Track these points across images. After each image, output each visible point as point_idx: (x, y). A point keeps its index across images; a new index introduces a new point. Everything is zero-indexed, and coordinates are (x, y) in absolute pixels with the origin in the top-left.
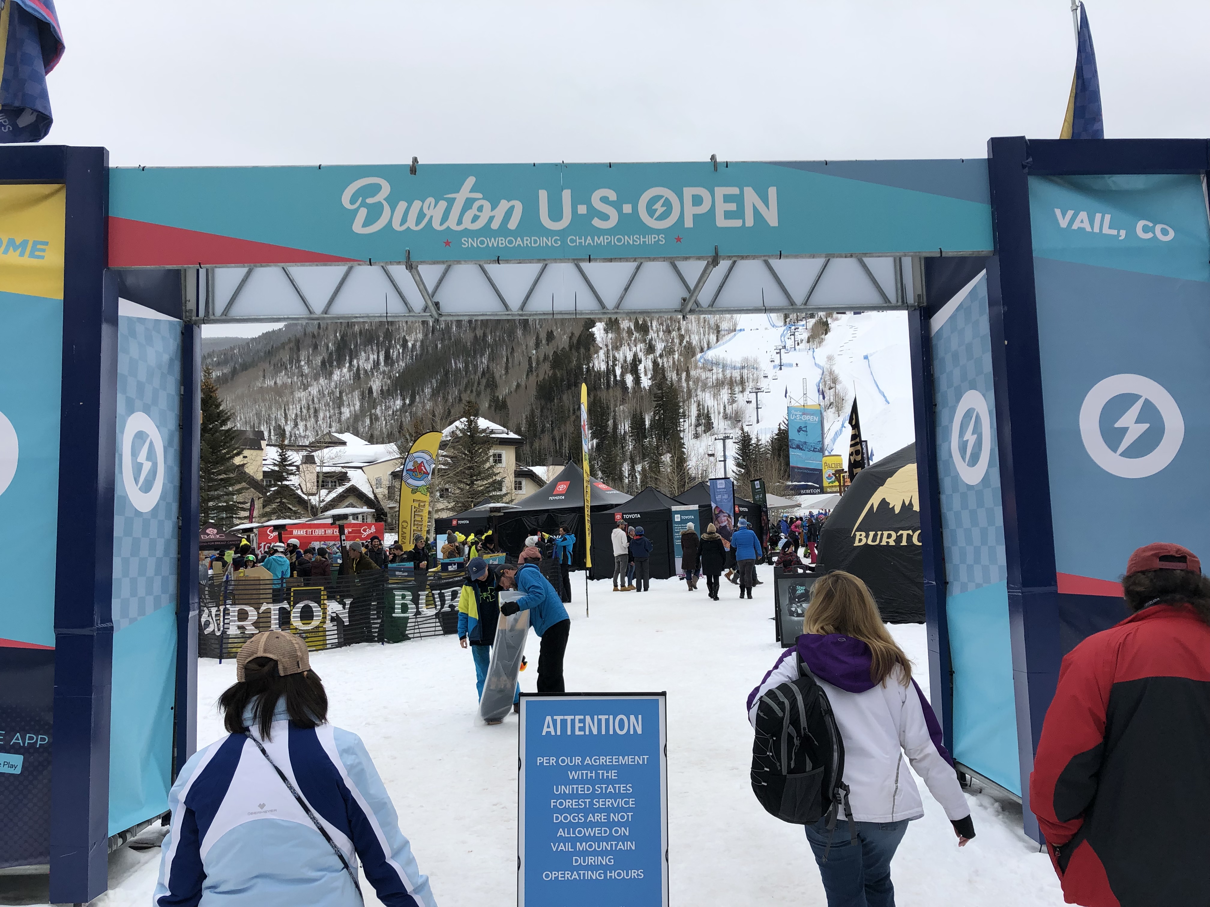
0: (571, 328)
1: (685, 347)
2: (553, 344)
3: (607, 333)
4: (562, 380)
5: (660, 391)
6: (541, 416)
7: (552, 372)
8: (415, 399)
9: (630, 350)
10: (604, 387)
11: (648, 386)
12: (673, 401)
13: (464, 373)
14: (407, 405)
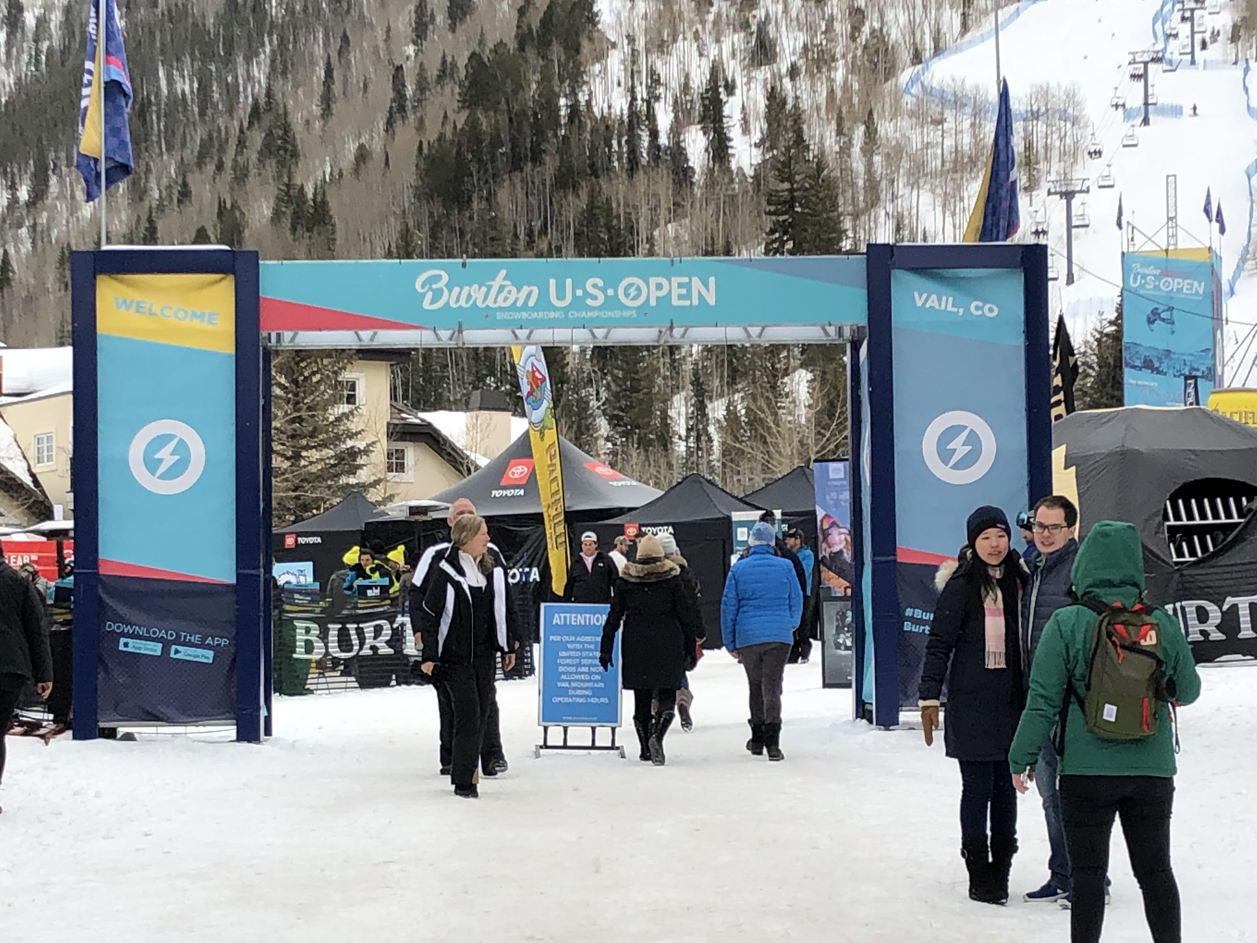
1: (865, 47)
2: (468, 26)
4: (496, 143)
5: (786, 185)
6: (433, 248)
7: (465, 113)
8: (47, 186)
9: (701, 55)
10: (622, 167)
11: (751, 165)
12: (825, 216)
13: (196, 109)
14: (21, 203)
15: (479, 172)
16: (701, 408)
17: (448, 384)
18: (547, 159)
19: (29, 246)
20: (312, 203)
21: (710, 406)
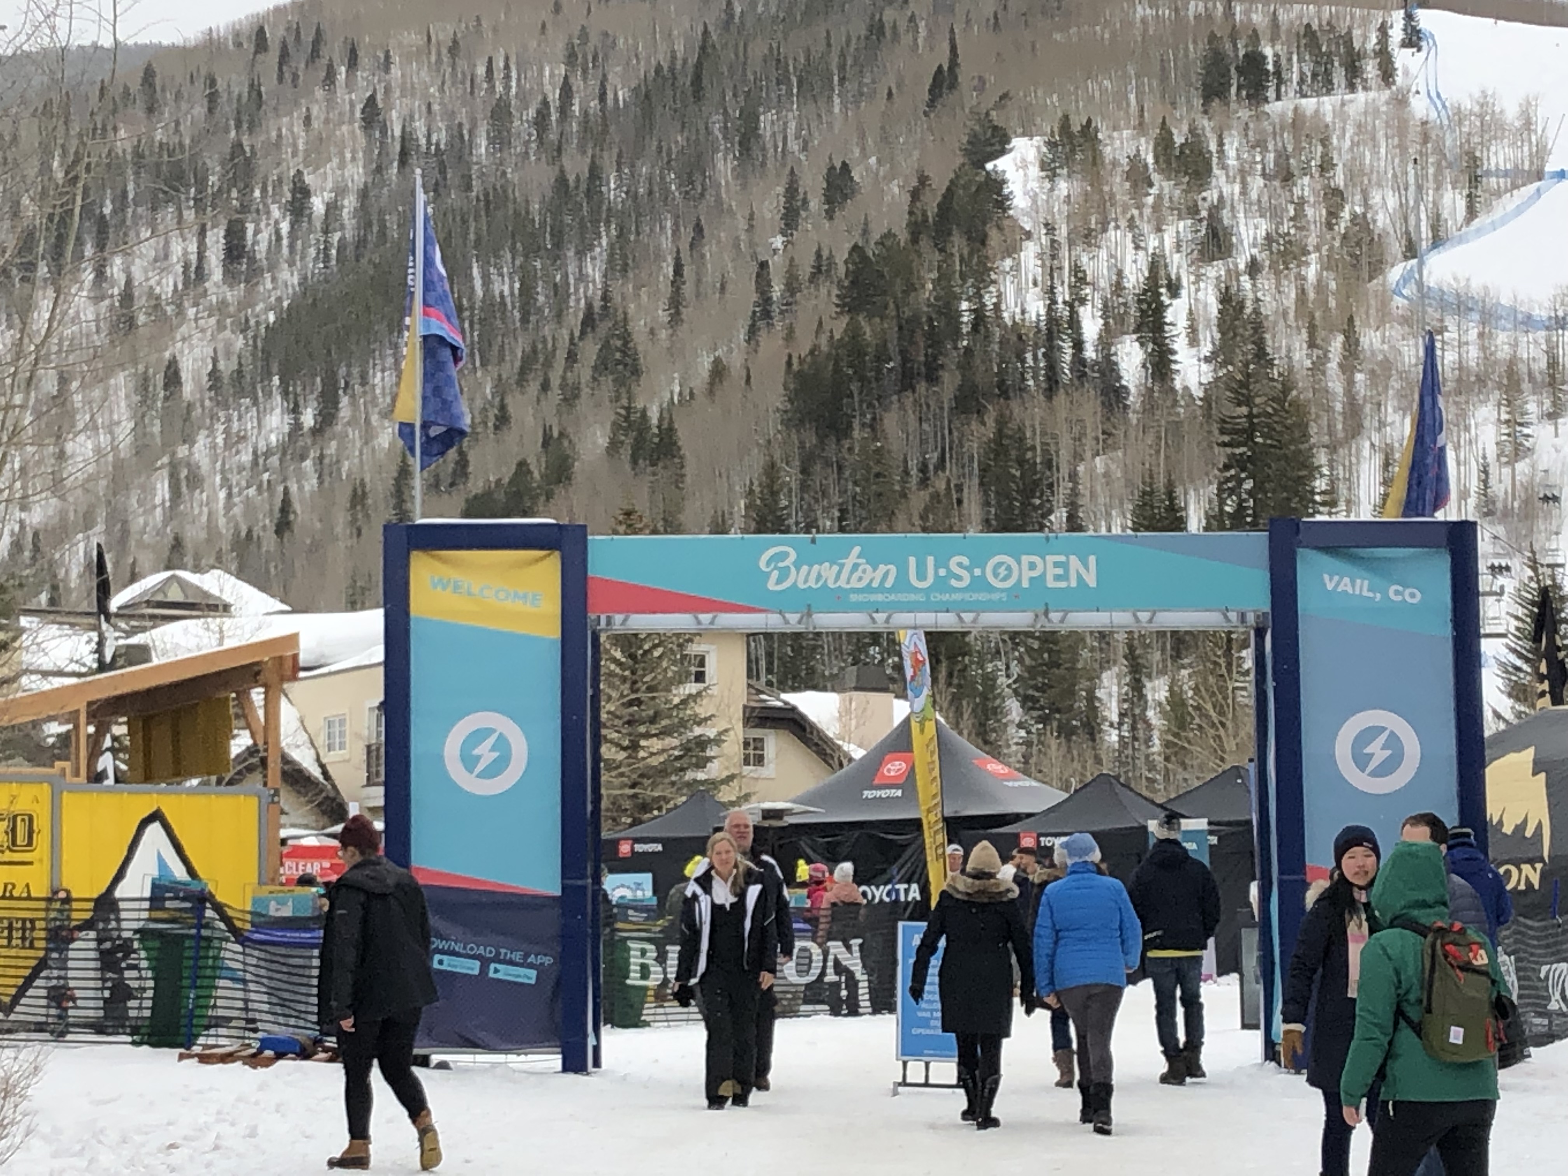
0: (916, 154)
1: (1345, 237)
2: (850, 211)
3: (1052, 176)
4: (882, 356)
5: (1244, 410)
6: (804, 487)
7: (845, 319)
8: (337, 409)
9: (1137, 247)
10: (1038, 385)
11: (1201, 384)
12: (1293, 448)
13: (517, 314)
14: (305, 430)
15: (860, 393)
16: (1137, 687)
17: (822, 655)
18: (945, 376)
19: (315, 481)
20: (656, 431)
21: (1149, 685)
